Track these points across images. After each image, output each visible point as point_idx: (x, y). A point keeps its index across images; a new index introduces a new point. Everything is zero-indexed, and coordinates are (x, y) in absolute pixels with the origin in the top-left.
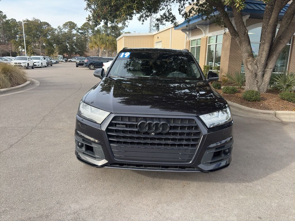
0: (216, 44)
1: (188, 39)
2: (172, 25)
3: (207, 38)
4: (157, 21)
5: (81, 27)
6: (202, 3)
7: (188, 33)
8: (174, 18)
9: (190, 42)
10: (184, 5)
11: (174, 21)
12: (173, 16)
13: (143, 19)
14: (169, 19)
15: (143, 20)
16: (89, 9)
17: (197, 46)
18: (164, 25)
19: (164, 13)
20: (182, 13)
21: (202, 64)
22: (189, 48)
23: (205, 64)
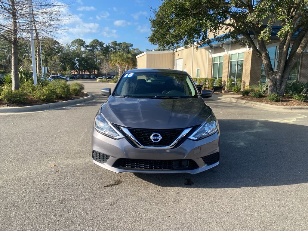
0: (238, 61)
1: (210, 56)
3: (229, 55)
5: (89, 44)
7: (210, 51)
9: (212, 59)
17: (220, 62)
21: (225, 77)
22: (212, 64)
23: (228, 77)
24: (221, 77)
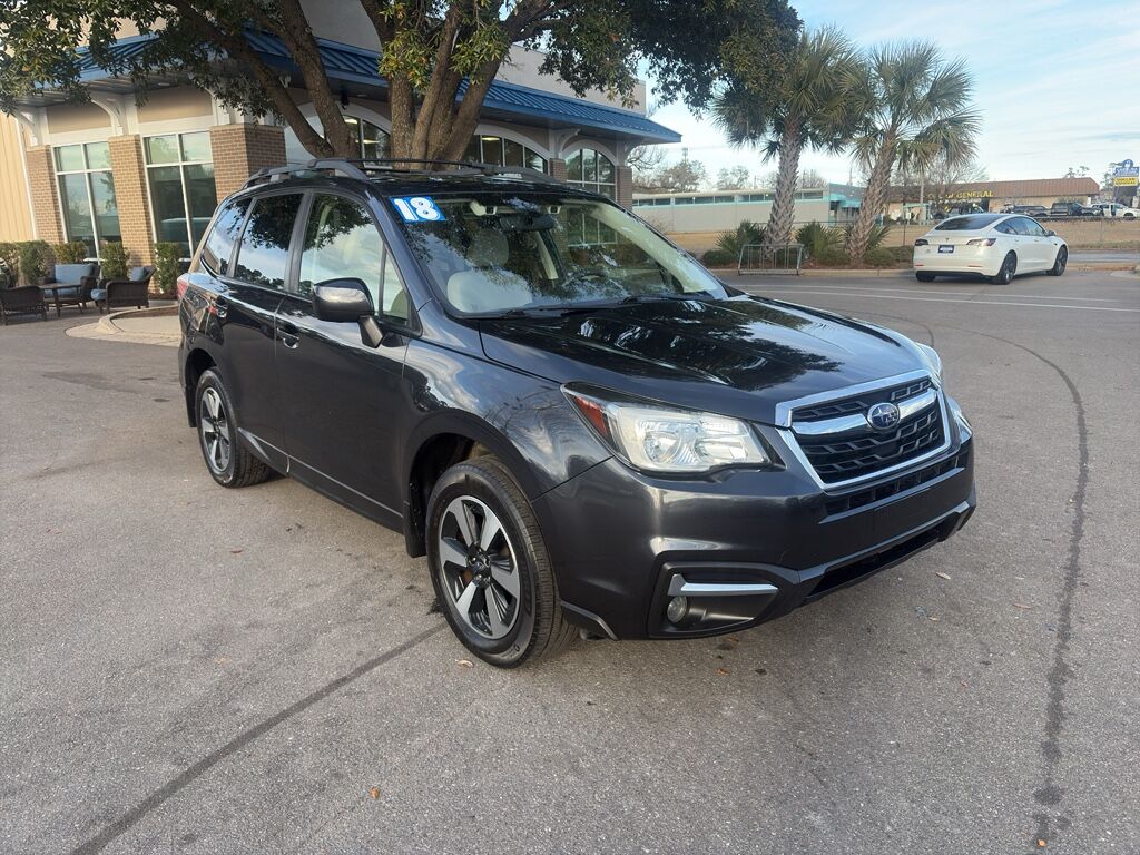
0: (185, 167)
1: (33, 142)
3: (137, 142)
7: (27, 115)
9: (47, 153)
17: (89, 171)
21: (139, 238)
22: (52, 180)
23: (150, 238)
24: (119, 238)
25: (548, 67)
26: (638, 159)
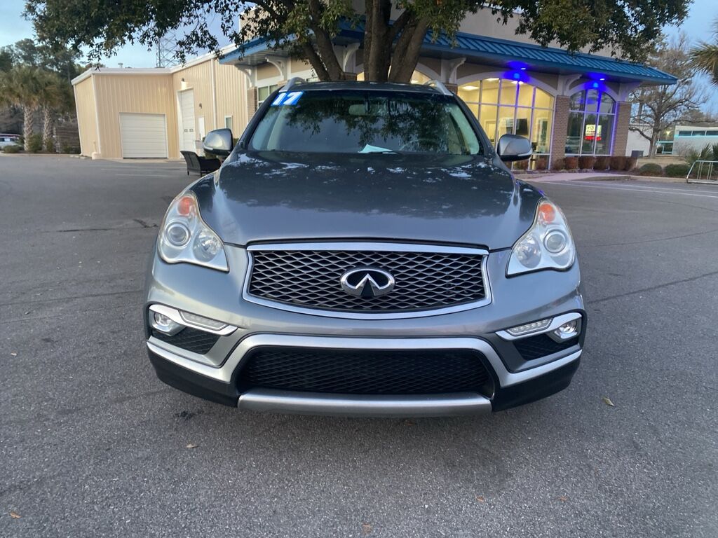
1: (251, 85)
2: (212, 55)
4: (179, 46)
6: (264, 18)
7: (250, 71)
8: (214, 42)
9: (256, 91)
10: (230, 19)
11: (215, 47)
12: (211, 38)
13: (149, 40)
14: (205, 43)
15: (150, 43)
16: (30, 16)
18: (194, 53)
19: (193, 32)
20: (230, 32)
22: (256, 105)
25: (521, 30)
26: (686, 100)
